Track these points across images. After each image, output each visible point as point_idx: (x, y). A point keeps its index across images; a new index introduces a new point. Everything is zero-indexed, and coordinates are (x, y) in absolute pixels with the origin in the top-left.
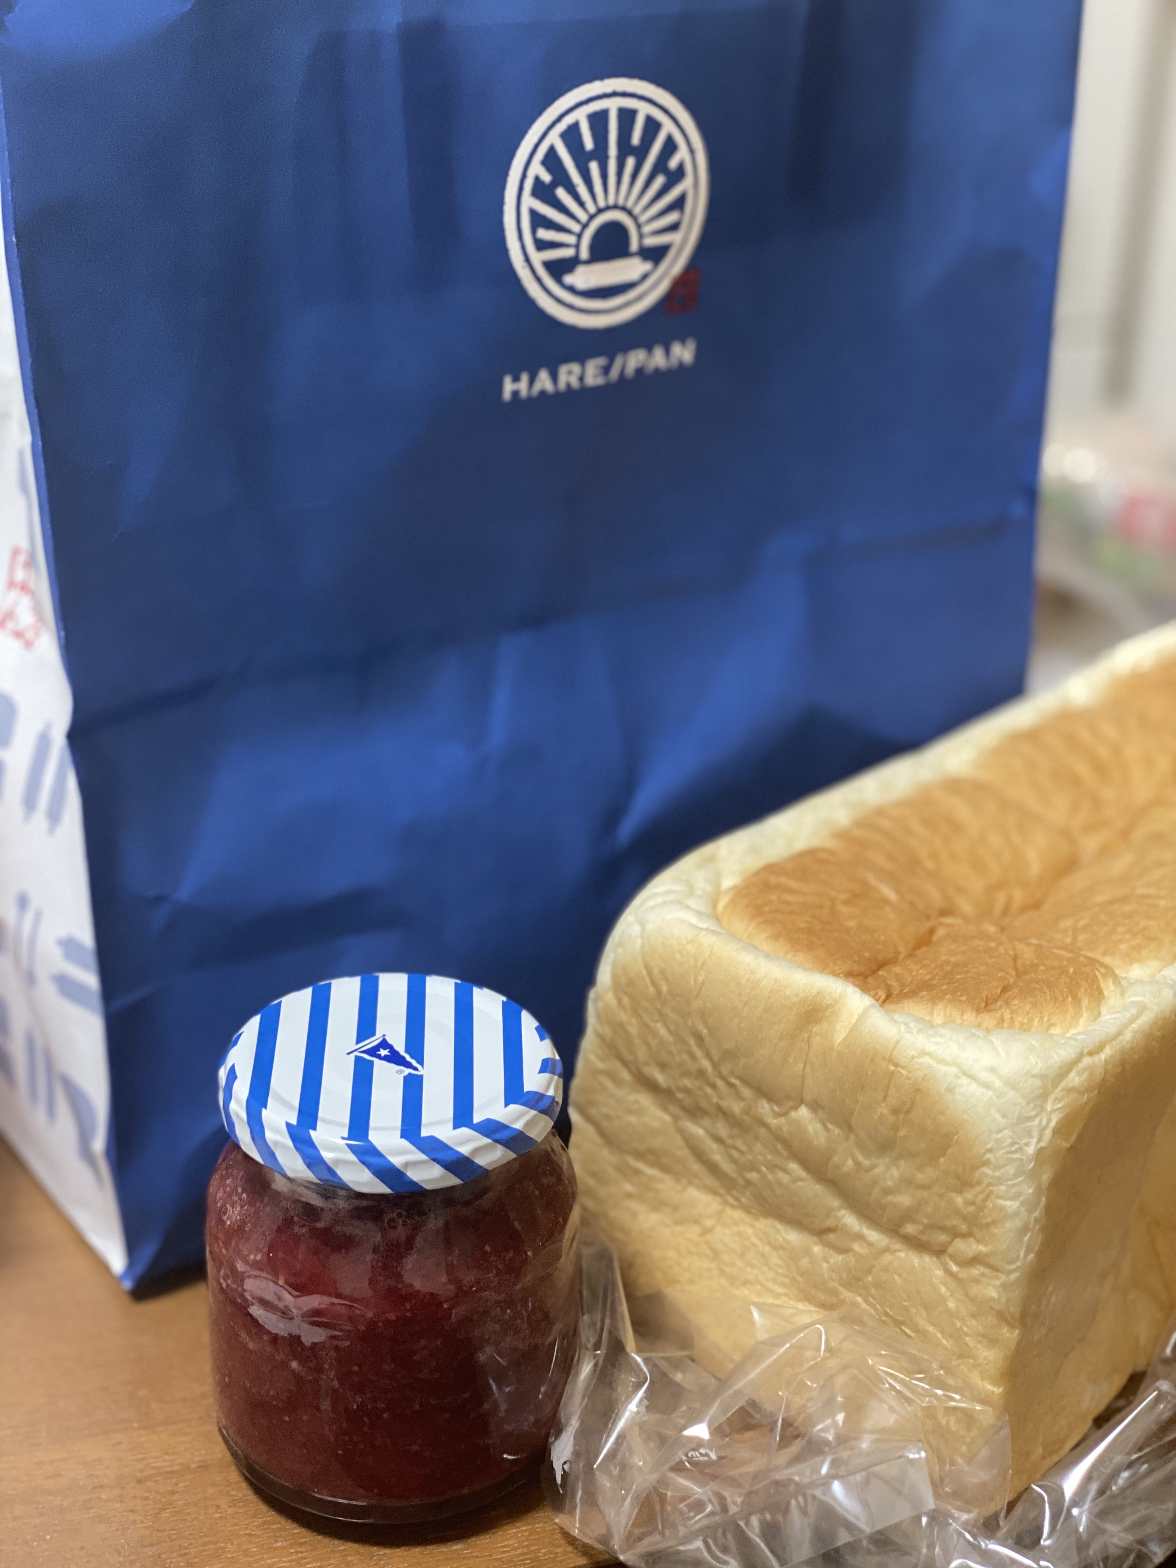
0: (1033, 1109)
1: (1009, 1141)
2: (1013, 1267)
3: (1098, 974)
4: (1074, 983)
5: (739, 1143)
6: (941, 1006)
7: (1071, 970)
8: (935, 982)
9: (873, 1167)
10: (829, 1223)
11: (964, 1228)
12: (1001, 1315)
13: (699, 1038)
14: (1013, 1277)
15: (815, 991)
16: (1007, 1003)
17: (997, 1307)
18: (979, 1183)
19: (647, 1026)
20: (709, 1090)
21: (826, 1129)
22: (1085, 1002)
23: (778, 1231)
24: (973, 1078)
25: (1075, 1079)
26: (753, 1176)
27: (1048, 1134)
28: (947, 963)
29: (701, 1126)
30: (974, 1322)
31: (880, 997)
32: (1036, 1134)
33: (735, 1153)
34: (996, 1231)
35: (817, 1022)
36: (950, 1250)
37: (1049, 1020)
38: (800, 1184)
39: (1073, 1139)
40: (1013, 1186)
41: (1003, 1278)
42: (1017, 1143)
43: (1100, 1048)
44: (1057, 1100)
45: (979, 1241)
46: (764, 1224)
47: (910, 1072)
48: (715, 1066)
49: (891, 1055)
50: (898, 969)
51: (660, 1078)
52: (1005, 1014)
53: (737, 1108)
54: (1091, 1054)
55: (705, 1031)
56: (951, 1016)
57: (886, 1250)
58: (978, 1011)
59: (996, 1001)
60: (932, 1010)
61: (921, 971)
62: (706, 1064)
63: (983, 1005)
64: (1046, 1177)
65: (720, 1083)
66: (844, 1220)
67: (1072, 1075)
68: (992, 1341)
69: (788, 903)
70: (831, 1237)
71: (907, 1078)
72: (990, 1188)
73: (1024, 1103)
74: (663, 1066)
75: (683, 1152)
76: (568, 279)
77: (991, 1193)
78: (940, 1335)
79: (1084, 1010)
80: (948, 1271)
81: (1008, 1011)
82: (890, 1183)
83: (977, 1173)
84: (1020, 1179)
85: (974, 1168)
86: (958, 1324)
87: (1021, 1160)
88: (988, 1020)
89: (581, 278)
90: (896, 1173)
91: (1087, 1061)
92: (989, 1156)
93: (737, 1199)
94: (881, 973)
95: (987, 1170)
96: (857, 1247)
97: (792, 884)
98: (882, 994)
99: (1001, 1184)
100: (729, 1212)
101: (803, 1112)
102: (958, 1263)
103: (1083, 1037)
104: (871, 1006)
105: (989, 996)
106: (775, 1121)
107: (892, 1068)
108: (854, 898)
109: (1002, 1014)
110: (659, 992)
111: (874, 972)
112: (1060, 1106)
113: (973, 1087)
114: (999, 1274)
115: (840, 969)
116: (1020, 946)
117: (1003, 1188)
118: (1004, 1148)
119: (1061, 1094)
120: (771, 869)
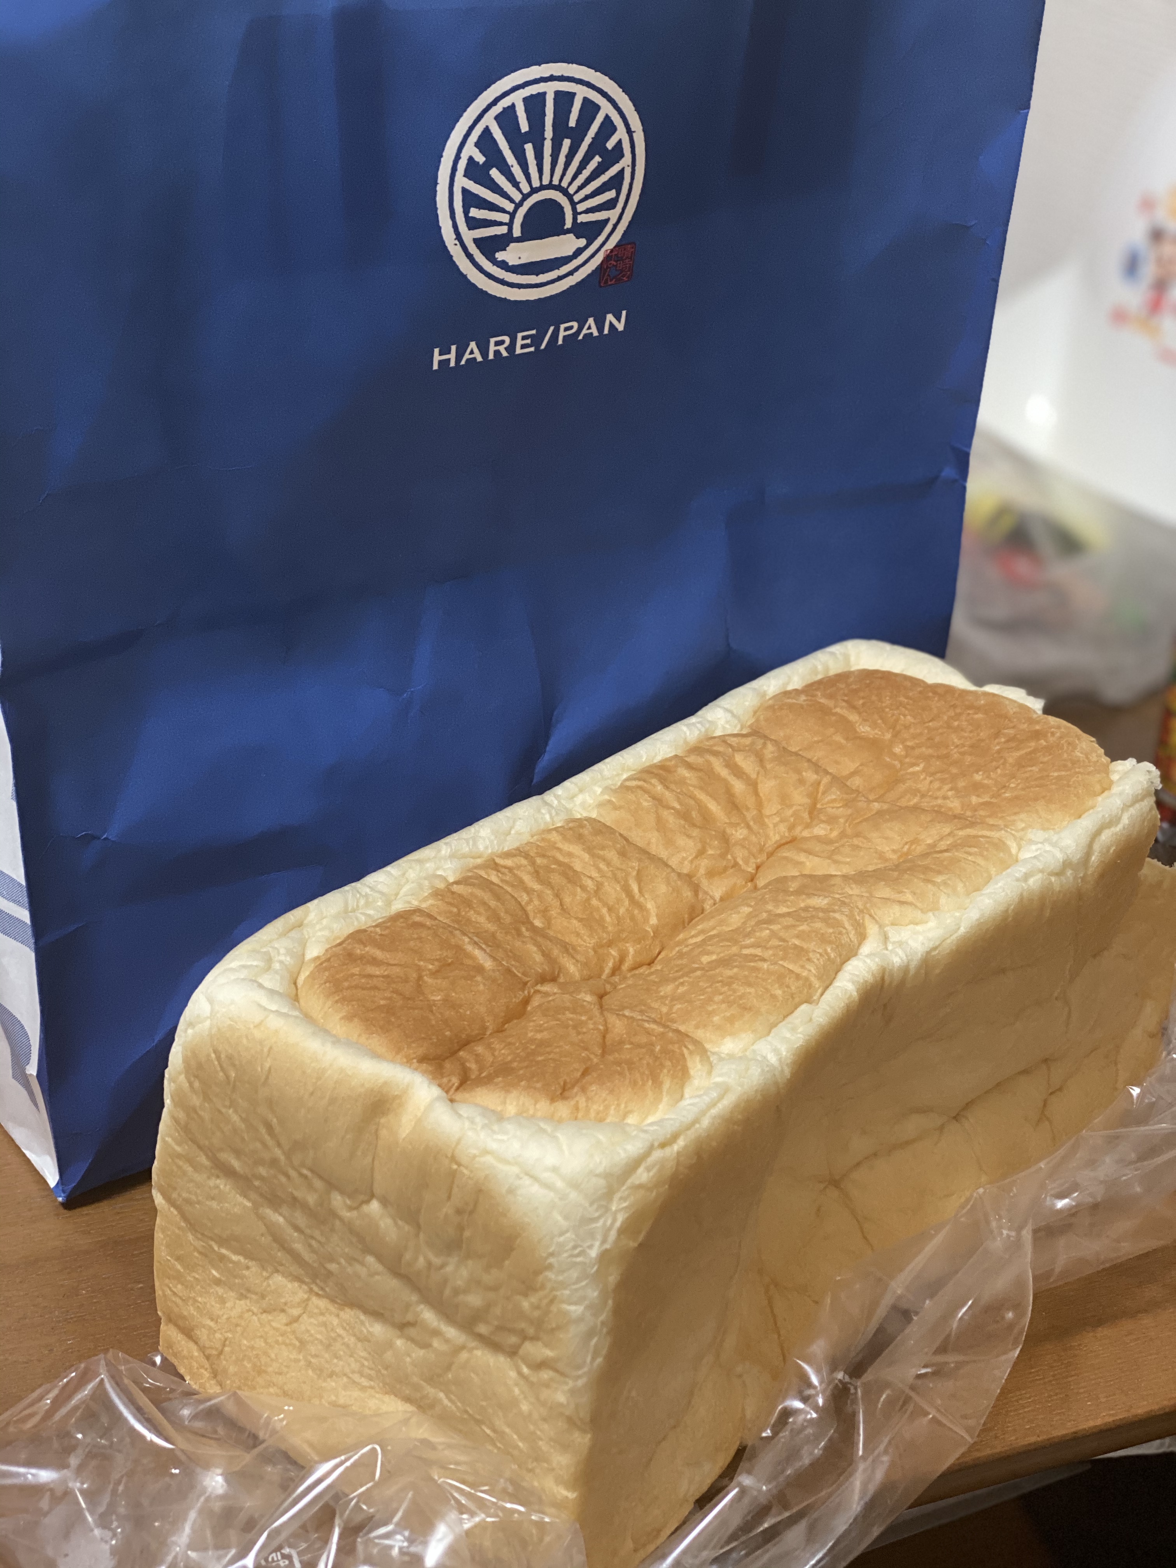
0: (597, 1210)
1: (571, 1244)
2: (580, 1372)
3: (685, 1051)
4: (657, 1063)
5: (317, 1233)
6: (515, 1093)
7: (658, 1048)
8: (515, 1064)
9: (442, 1266)
10: (410, 1317)
11: (531, 1331)
12: (570, 1420)
13: (269, 1127)
14: (580, 1383)
15: (381, 1081)
16: (584, 1090)
17: (567, 1413)
18: (543, 1287)
19: (220, 1112)
20: (283, 1179)
21: (396, 1224)
22: (667, 1084)
23: (362, 1323)
24: (535, 1179)
25: (642, 1176)
26: (333, 1267)
27: (613, 1235)
28: (532, 1041)
29: (281, 1214)
30: (546, 1426)
31: (454, 1084)
32: (599, 1237)
33: (313, 1243)
34: (561, 1336)
35: (384, 1113)
36: (521, 1352)
37: (626, 1107)
38: (377, 1277)
39: (641, 1238)
40: (576, 1290)
41: (571, 1384)
42: (581, 1246)
43: (674, 1137)
44: (622, 1199)
45: (546, 1345)
46: (348, 1314)
47: (471, 1171)
48: (288, 1156)
49: (453, 1154)
50: (480, 1049)
51: (236, 1164)
52: (580, 1102)
53: (311, 1199)
54: (663, 1145)
55: (275, 1120)
56: (523, 1104)
57: (463, 1347)
58: (553, 1100)
59: (573, 1086)
60: (505, 1098)
61: (503, 1051)
62: (278, 1152)
63: (559, 1092)
64: (613, 1278)
65: (293, 1173)
66: (422, 1316)
67: (641, 1170)
68: (565, 1447)
69: (370, 976)
70: (412, 1332)
71: (469, 1178)
72: (555, 1293)
73: (587, 1205)
74: (238, 1153)
75: (266, 1240)
76: (500, 256)
77: (555, 1297)
78: (515, 1437)
79: (664, 1093)
80: (520, 1373)
81: (584, 1099)
82: (459, 1283)
83: (540, 1278)
84: (584, 1283)
85: (537, 1273)
86: (532, 1427)
87: (585, 1263)
88: (563, 1109)
89: (513, 255)
90: (464, 1272)
91: (657, 1154)
92: (552, 1260)
93: (322, 1289)
94: (461, 1053)
95: (550, 1275)
96: (436, 1343)
97: (378, 954)
98: (455, 1081)
99: (565, 1289)
100: (315, 1300)
101: (375, 1206)
102: (529, 1366)
103: (655, 1128)
104: (438, 1099)
105: (568, 1081)
106: (348, 1214)
107: (455, 1167)
108: (443, 967)
109: (577, 1102)
110: (227, 1077)
111: (454, 1053)
112: (625, 1205)
113: (535, 1189)
114: (567, 1379)
115: (414, 1053)
116: (612, 1019)
117: (567, 1292)
118: (567, 1251)
119: (626, 1193)
120: (359, 936)
